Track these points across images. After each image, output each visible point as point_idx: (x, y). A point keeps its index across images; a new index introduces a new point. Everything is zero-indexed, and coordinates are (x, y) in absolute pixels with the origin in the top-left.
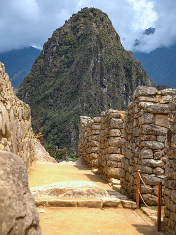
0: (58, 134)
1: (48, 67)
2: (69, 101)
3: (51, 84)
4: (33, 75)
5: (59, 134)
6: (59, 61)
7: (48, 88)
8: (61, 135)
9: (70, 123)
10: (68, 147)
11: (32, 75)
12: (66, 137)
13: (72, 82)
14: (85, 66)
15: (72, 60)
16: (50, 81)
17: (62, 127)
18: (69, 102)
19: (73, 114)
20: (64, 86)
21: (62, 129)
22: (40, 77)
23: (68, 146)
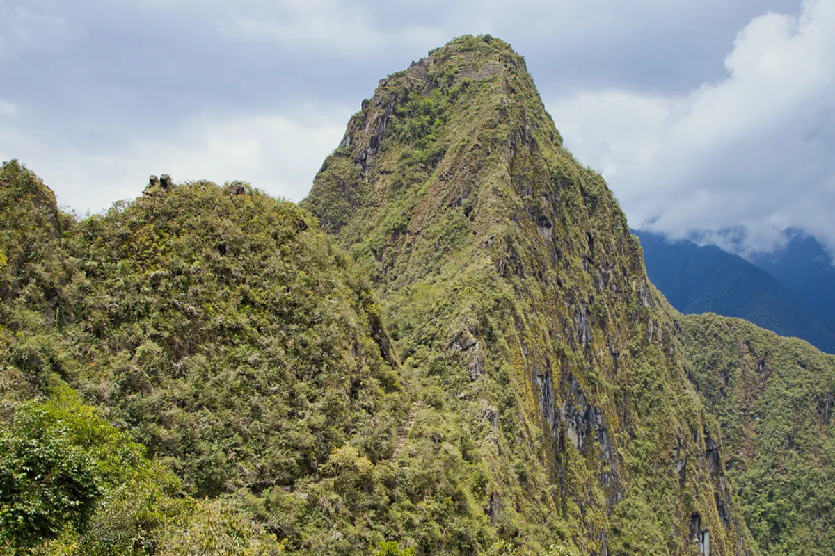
0: (415, 355)
1: (360, 179)
2: (440, 257)
3: (371, 223)
4: (316, 202)
5: (422, 351)
6: (397, 156)
7: (362, 234)
8: (432, 357)
9: (463, 312)
10: (465, 398)
11: (313, 203)
12: (450, 364)
13: (448, 203)
14: (488, 154)
15: (439, 148)
16: (367, 216)
17: (433, 330)
18: (442, 261)
19: (471, 283)
20: (419, 218)
21: (433, 337)
22: (335, 207)
23: (462, 395)
